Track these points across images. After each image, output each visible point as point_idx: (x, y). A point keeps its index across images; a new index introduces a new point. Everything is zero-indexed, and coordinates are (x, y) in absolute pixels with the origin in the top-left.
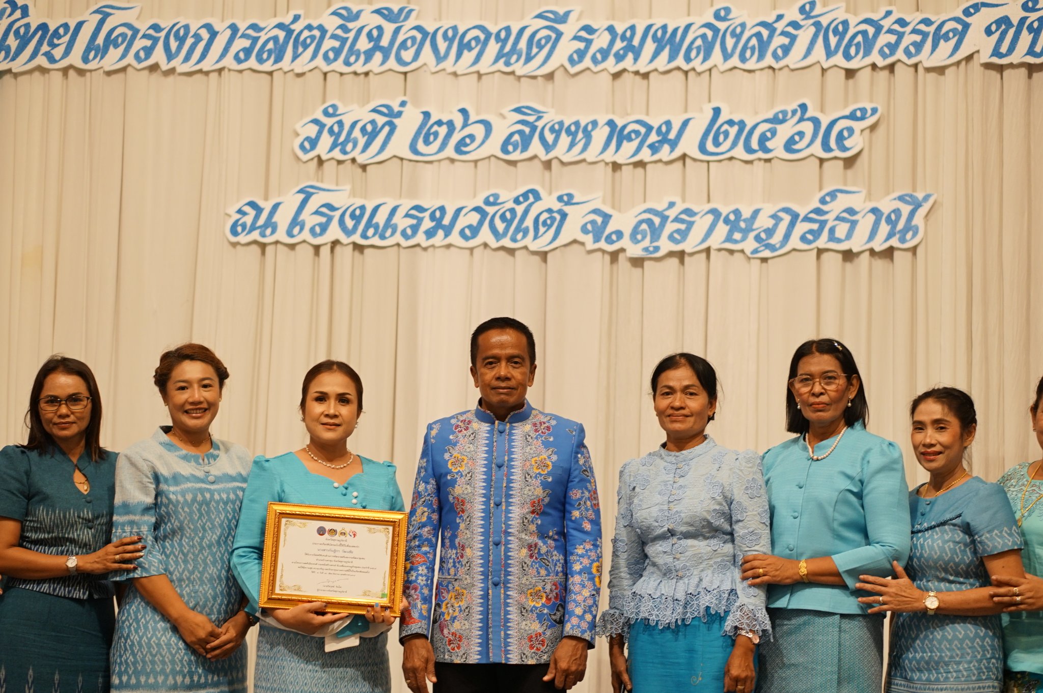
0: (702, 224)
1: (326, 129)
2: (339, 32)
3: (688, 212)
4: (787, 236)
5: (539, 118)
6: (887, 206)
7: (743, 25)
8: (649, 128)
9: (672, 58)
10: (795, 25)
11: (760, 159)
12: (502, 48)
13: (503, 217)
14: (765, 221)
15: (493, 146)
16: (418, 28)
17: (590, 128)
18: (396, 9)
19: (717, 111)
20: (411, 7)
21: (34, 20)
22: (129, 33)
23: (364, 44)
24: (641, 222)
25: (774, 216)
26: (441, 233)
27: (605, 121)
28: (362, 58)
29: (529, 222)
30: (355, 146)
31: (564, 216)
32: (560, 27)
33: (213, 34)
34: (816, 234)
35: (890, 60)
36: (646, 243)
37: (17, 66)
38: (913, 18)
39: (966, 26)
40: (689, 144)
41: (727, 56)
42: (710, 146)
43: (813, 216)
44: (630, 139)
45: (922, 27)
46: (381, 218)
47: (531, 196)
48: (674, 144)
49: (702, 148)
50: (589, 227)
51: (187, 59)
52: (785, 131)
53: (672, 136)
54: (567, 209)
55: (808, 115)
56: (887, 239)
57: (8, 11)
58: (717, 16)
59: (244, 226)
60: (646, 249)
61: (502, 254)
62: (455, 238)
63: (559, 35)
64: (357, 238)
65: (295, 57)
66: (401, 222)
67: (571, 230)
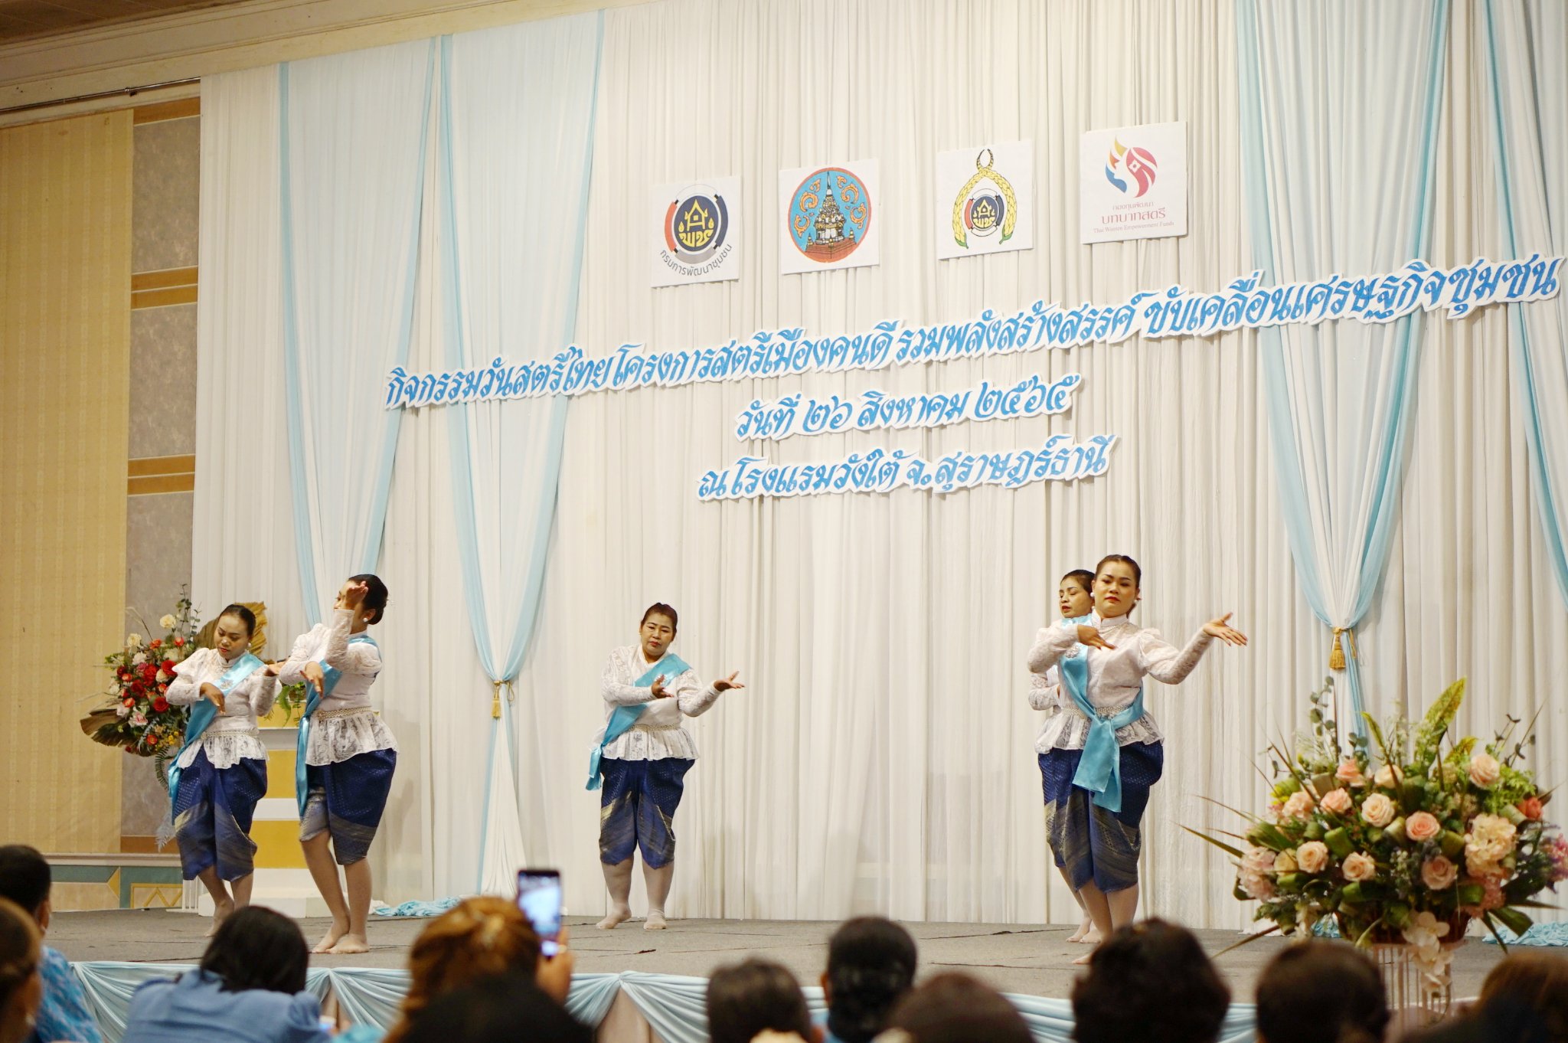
0: (977, 466)
1: (753, 417)
2: (759, 350)
3: (969, 459)
4: (1027, 471)
5: (880, 399)
6: (1086, 446)
7: (999, 322)
8: (946, 400)
9: (958, 350)
10: (1030, 319)
11: (1011, 418)
12: (857, 351)
13: (860, 471)
14: (1013, 463)
15: (853, 421)
16: (806, 343)
17: (911, 403)
18: (792, 331)
19: (985, 385)
20: (802, 328)
21: (585, 360)
22: (639, 363)
23: (774, 357)
24: (941, 468)
25: (1019, 458)
26: (823, 484)
27: (920, 398)
28: (773, 366)
29: (876, 473)
30: (770, 429)
31: (897, 466)
32: (891, 333)
33: (686, 359)
34: (1044, 469)
35: (1088, 340)
36: (944, 483)
37: (578, 391)
38: (1101, 308)
39: (1133, 312)
40: (969, 411)
41: (990, 346)
42: (982, 411)
43: (1042, 456)
44: (935, 410)
45: (1106, 315)
46: (787, 477)
47: (877, 454)
48: (960, 411)
49: (977, 414)
50: (912, 474)
51: (672, 377)
52: (1025, 396)
53: (959, 405)
54: (899, 462)
55: (1038, 384)
56: (1086, 470)
57: (571, 355)
58: (985, 318)
59: (707, 489)
60: (944, 487)
61: (862, 496)
62: (831, 487)
63: (891, 339)
64: (773, 492)
65: (734, 369)
66: (800, 479)
67: (901, 476)
